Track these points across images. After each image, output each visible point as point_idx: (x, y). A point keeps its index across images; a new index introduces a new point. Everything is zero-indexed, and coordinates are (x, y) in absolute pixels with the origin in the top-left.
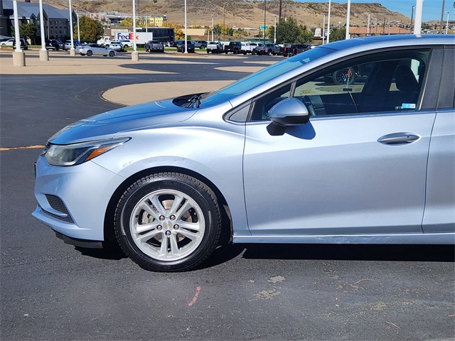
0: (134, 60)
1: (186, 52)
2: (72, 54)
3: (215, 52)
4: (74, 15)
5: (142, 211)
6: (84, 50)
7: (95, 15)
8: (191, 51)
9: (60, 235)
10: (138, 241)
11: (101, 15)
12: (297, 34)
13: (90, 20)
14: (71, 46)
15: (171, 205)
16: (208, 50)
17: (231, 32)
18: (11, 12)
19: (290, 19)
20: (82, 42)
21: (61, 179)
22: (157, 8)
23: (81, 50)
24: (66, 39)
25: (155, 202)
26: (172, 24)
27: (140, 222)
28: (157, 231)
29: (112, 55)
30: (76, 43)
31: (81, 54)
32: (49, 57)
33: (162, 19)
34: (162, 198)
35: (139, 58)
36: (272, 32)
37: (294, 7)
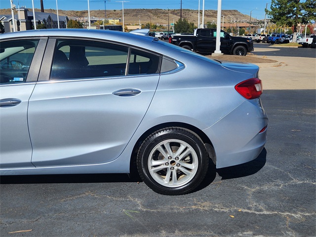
7: (82, 19)
11: (85, 19)
12: (188, 28)
17: (155, 27)
18: (32, 18)
19: (185, 20)
22: (116, 14)
33: (118, 20)
37: (190, 13)
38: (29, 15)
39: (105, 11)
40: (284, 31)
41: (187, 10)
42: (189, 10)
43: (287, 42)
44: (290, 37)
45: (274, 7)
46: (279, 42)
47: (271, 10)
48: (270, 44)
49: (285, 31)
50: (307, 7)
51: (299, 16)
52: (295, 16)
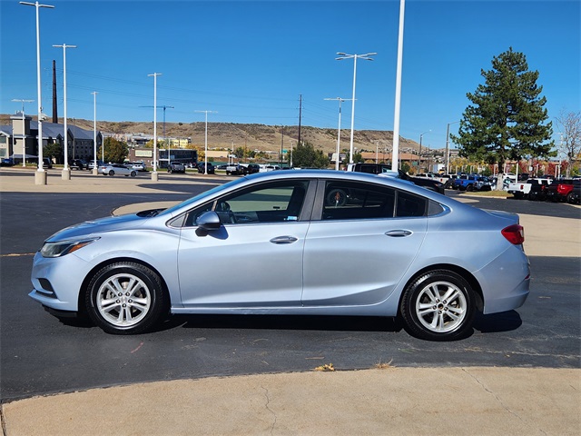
0: (154, 180)
1: (206, 173)
2: (95, 173)
3: (234, 174)
4: (99, 136)
5: (106, 290)
6: (107, 170)
7: (121, 136)
8: (211, 172)
9: (47, 308)
10: (102, 311)
11: (127, 136)
12: (314, 158)
13: (115, 141)
14: (95, 165)
15: (127, 286)
16: (228, 172)
17: (253, 154)
18: (36, 132)
19: (307, 144)
20: (106, 162)
21: (50, 267)
22: (182, 130)
23: (104, 170)
24: (90, 159)
25: (116, 283)
26: (196, 146)
27: (105, 298)
28: (117, 304)
29: (133, 175)
30: (99, 163)
31: (104, 173)
32: (71, 176)
33: (187, 141)
34: (121, 280)
35: (159, 179)
36: (289, 156)
37: (314, 132)
38: (32, 127)
39: (164, 123)
40: (476, 170)
41: (308, 128)
42: (313, 129)
43: (487, 188)
44: (491, 181)
45: (464, 131)
46: (473, 188)
47: (460, 137)
48: (458, 190)
49: (479, 170)
50: (520, 134)
51: (506, 148)
52: (499, 147)
